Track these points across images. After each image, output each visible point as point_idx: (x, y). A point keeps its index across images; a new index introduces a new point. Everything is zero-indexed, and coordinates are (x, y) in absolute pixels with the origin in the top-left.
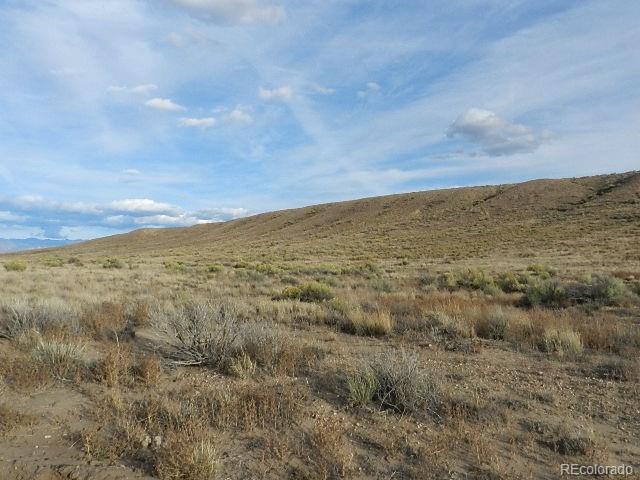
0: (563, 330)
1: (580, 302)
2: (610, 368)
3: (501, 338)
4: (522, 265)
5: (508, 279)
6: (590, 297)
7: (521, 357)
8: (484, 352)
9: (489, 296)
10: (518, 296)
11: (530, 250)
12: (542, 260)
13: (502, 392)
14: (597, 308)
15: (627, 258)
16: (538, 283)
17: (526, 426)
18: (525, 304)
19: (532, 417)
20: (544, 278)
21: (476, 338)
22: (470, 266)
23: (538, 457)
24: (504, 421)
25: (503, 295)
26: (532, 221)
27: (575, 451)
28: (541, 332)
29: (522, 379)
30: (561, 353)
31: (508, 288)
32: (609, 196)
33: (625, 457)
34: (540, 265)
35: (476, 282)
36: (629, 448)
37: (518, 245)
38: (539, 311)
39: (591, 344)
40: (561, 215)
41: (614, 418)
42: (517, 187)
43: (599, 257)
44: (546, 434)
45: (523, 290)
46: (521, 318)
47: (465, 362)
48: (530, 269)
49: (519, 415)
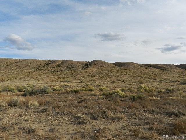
0: (34, 101)
1: (40, 93)
2: (44, 109)
3: (16, 105)
4: (25, 84)
5: (20, 88)
6: (42, 92)
7: (21, 110)
8: (10, 110)
9: (14, 93)
10: (23, 93)
11: (28, 79)
12: (31, 82)
13: (14, 121)
14: (43, 95)
15: (52, 82)
16: (29, 89)
17: (20, 129)
18: (25, 95)
19: (23, 126)
20: (31, 87)
21: (7, 107)
22: (8, 84)
23: (23, 136)
24: (14, 129)
25: (18, 93)
26: (29, 71)
27: (33, 132)
28: (28, 103)
29: (21, 116)
30: (33, 107)
31: (20, 91)
32: (49, 66)
33: (44, 130)
34: (30, 84)
35: (10, 89)
36: (46, 128)
37: (25, 78)
38: (28, 97)
39: (41, 104)
40: (37, 70)
41: (43, 121)
42: (25, 60)
43: (46, 81)
44: (26, 130)
45: (24, 91)
46: (23, 99)
47: (3, 114)
48: (27, 85)
49: (19, 126)
